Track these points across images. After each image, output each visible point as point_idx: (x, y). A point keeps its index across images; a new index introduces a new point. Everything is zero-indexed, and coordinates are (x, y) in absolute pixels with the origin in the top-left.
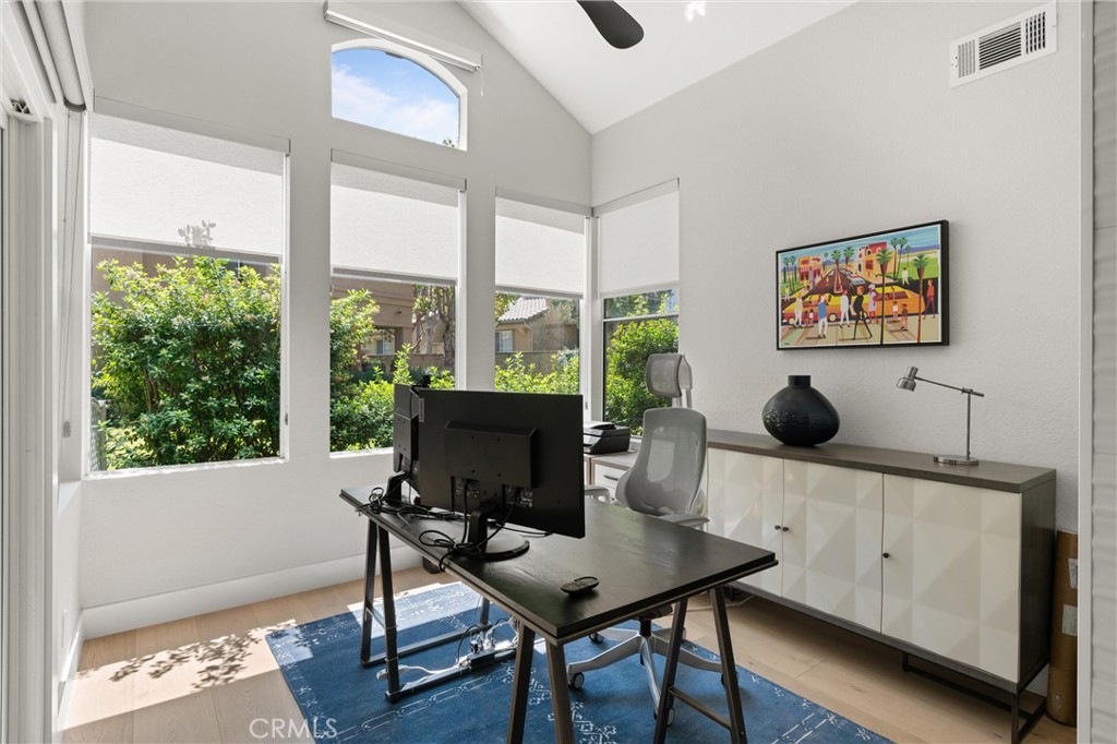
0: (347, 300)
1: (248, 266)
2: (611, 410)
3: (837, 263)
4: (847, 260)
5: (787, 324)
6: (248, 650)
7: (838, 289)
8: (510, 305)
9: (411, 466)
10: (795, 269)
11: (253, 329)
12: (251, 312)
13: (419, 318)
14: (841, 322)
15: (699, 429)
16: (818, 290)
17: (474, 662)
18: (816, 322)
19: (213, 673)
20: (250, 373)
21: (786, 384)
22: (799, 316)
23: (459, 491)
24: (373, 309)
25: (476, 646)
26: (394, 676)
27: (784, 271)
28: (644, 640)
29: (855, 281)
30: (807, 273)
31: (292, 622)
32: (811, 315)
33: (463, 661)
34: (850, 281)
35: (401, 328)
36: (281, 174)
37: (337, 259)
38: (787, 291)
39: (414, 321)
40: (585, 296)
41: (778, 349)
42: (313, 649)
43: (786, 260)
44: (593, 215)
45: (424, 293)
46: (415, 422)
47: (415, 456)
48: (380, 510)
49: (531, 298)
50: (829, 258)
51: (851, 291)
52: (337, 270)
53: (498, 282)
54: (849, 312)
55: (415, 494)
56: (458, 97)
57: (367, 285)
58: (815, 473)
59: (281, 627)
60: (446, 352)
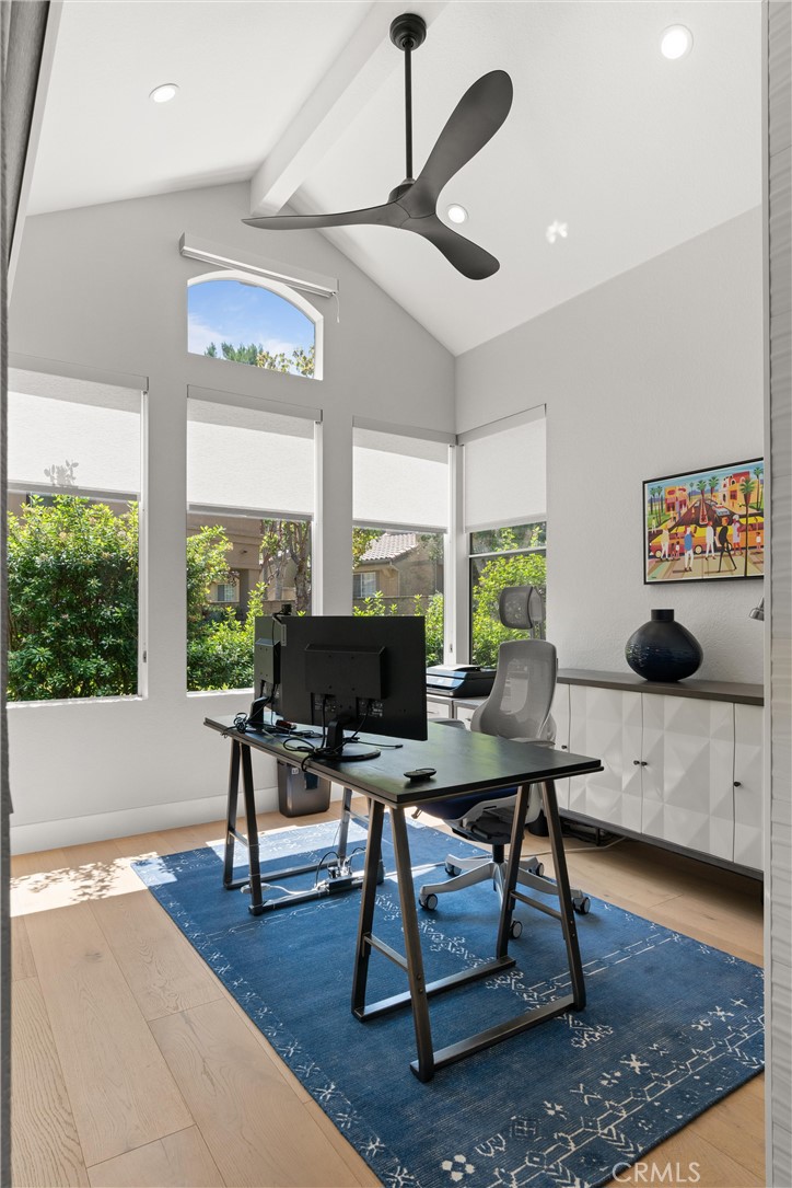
0: (200, 537)
1: (105, 503)
2: (478, 654)
3: (702, 493)
4: (712, 490)
5: (654, 557)
6: (115, 875)
7: (703, 520)
8: (373, 542)
9: (273, 690)
10: (662, 500)
11: (109, 567)
12: (106, 551)
13: (266, 559)
14: (707, 555)
15: (550, 659)
16: (684, 522)
17: (332, 886)
18: (682, 554)
19: (87, 891)
20: (107, 612)
21: (648, 618)
22: (665, 549)
23: (318, 707)
24: (226, 546)
25: (334, 872)
26: (256, 891)
27: (651, 501)
28: (496, 866)
29: (720, 511)
30: (673, 503)
31: (154, 854)
32: (678, 548)
33: (322, 885)
34: (715, 512)
35: (247, 570)
36: (139, 412)
37: (194, 496)
38: (654, 523)
39: (261, 562)
40: (449, 531)
41: (646, 583)
42: (176, 875)
43: (653, 491)
44: (457, 443)
45: (273, 530)
46: (277, 648)
47: (277, 680)
48: (244, 731)
49: (398, 534)
50: (695, 488)
51: (716, 522)
52: (193, 507)
53: (357, 515)
54: (714, 543)
55: (276, 718)
56: (314, 323)
57: (222, 521)
58: (673, 706)
59: (144, 857)
60: (299, 597)
